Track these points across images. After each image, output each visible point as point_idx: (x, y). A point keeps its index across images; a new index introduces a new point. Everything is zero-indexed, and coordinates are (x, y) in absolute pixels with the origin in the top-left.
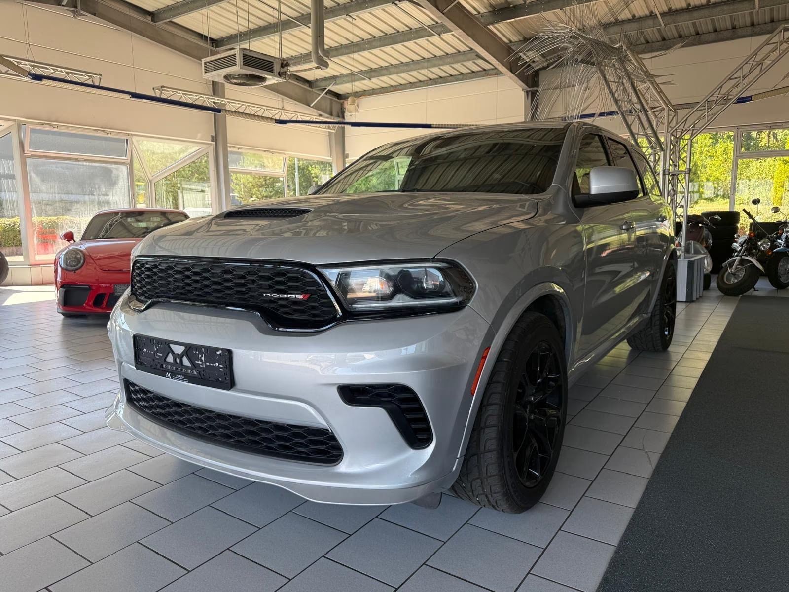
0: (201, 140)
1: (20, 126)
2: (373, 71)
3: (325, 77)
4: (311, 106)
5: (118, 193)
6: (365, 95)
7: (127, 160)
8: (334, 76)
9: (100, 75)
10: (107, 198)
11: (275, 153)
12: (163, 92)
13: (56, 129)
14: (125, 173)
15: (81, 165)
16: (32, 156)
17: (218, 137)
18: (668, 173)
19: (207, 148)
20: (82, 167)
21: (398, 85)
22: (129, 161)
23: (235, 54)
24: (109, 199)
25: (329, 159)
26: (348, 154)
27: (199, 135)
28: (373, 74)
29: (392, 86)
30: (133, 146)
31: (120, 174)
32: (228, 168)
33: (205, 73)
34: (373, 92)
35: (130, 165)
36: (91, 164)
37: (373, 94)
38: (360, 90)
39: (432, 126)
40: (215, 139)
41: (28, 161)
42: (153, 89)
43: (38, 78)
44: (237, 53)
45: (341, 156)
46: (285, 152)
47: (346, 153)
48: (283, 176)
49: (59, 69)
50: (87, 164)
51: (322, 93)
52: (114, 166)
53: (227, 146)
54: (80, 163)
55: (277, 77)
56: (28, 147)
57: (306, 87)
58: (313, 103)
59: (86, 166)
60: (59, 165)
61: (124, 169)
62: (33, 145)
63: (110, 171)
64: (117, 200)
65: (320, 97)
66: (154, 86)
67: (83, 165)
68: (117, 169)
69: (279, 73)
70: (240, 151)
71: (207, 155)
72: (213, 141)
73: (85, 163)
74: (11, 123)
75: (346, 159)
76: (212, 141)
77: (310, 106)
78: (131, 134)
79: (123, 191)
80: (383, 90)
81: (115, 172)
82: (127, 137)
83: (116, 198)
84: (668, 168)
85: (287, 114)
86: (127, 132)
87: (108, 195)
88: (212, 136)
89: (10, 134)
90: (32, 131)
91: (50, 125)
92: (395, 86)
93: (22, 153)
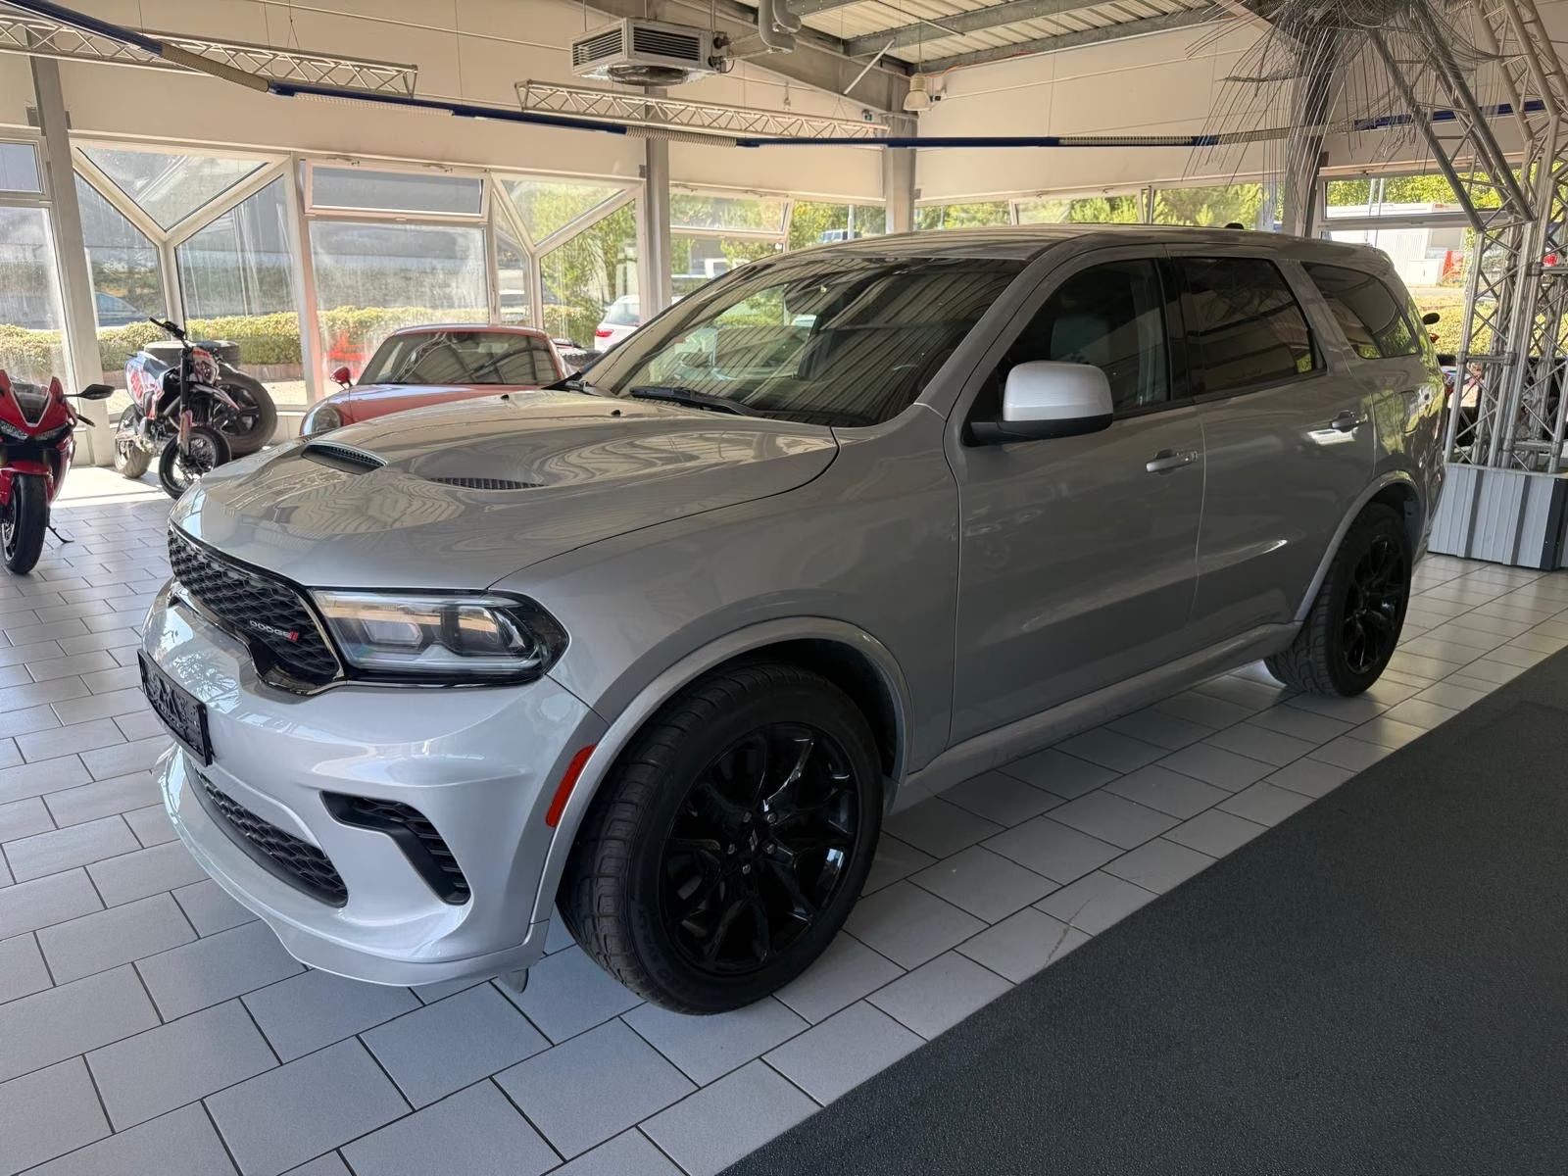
0: (620, 175)
1: (297, 162)
2: (969, 16)
3: (875, 33)
4: (846, 92)
5: (467, 282)
6: (961, 65)
7: (482, 217)
8: (892, 29)
9: (415, 67)
10: (447, 290)
11: (766, 194)
12: (531, 90)
13: (356, 167)
14: (480, 244)
15: (401, 230)
16: (319, 218)
17: (652, 170)
18: (1537, 272)
19: (632, 190)
20: (403, 233)
21: (1027, 42)
22: (486, 219)
23: (620, 30)
24: (451, 292)
25: (880, 200)
26: (919, 191)
27: (617, 166)
28: (970, 22)
29: (1015, 43)
30: (494, 190)
31: (471, 245)
32: (669, 228)
33: (575, 65)
34: (976, 57)
35: (488, 228)
36: (418, 228)
37: (976, 63)
38: (952, 54)
39: (1061, 141)
40: (646, 171)
41: (312, 224)
42: (515, 86)
43: (286, 89)
44: (622, 26)
45: (906, 195)
46: (789, 192)
47: (917, 187)
48: (781, 241)
49: (342, 62)
50: (413, 227)
51: (869, 63)
52: (460, 230)
53: (668, 186)
54: (400, 226)
55: (708, 69)
56: (311, 201)
57: (839, 52)
58: (849, 89)
59: (411, 231)
60: (364, 232)
61: (477, 235)
62: (318, 198)
63: (452, 241)
64: (465, 293)
65: (865, 71)
66: (517, 80)
67: (405, 230)
68: (463, 236)
69: (709, 59)
70: (694, 193)
71: (631, 205)
72: (644, 177)
73: (408, 227)
74: (282, 159)
75: (916, 201)
76: (642, 175)
77: (842, 94)
78: (490, 169)
79: (475, 277)
80: (996, 54)
81: (460, 240)
82: (483, 176)
83: (464, 290)
84: (1539, 260)
85: (779, 119)
86: (485, 166)
87: (448, 286)
88: (642, 167)
89: (282, 178)
90: (318, 171)
91: (348, 159)
92: (1022, 43)
93: (301, 211)
